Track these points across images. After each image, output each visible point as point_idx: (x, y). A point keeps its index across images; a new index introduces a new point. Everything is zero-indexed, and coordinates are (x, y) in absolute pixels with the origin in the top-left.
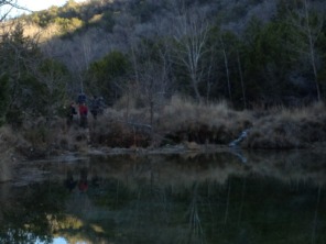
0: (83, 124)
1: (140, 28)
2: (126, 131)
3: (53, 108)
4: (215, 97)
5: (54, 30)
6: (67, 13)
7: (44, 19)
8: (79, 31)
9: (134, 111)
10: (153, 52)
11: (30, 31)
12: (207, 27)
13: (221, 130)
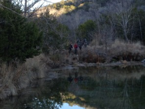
0: (76, 52)
1: (101, 9)
2: (95, 56)
3: (62, 46)
4: (135, 40)
5: (63, 11)
7: (58, 6)
9: (98, 47)
11: (52, 12)
12: (131, 8)
13: (138, 55)
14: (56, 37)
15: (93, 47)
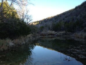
0: (39, 33)
1: (45, 23)
2: (44, 34)
3: (36, 32)
4: (53, 30)
5: (36, 23)
6: (37, 22)
7: (35, 22)
8: (39, 24)
9: (44, 32)
10: (46, 26)
11: (34, 24)
12: (52, 23)
13: (54, 34)
14: (34, 30)
15: (43, 32)
